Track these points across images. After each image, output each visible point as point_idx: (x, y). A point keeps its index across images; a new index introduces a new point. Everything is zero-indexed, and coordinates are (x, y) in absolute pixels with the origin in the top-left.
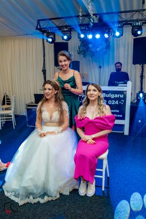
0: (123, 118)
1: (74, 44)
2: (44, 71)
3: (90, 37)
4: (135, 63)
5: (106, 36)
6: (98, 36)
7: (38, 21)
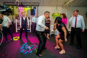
0: (30, 28)
3: (20, 8)
4: (31, 15)
6: (22, 8)
7: (4, 2)
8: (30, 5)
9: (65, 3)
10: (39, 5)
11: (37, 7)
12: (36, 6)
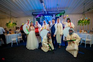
1: (41, 18)
3: (45, 17)
5: (49, 16)
6: (47, 17)
8: (56, 13)
9: (88, 10)
11: (62, 15)
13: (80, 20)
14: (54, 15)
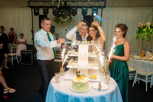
2: (33, 32)
7: (29, 1)
8: (85, 7)
10: (104, 7)
12: (99, 7)
13: (144, 27)
14: (79, 11)
